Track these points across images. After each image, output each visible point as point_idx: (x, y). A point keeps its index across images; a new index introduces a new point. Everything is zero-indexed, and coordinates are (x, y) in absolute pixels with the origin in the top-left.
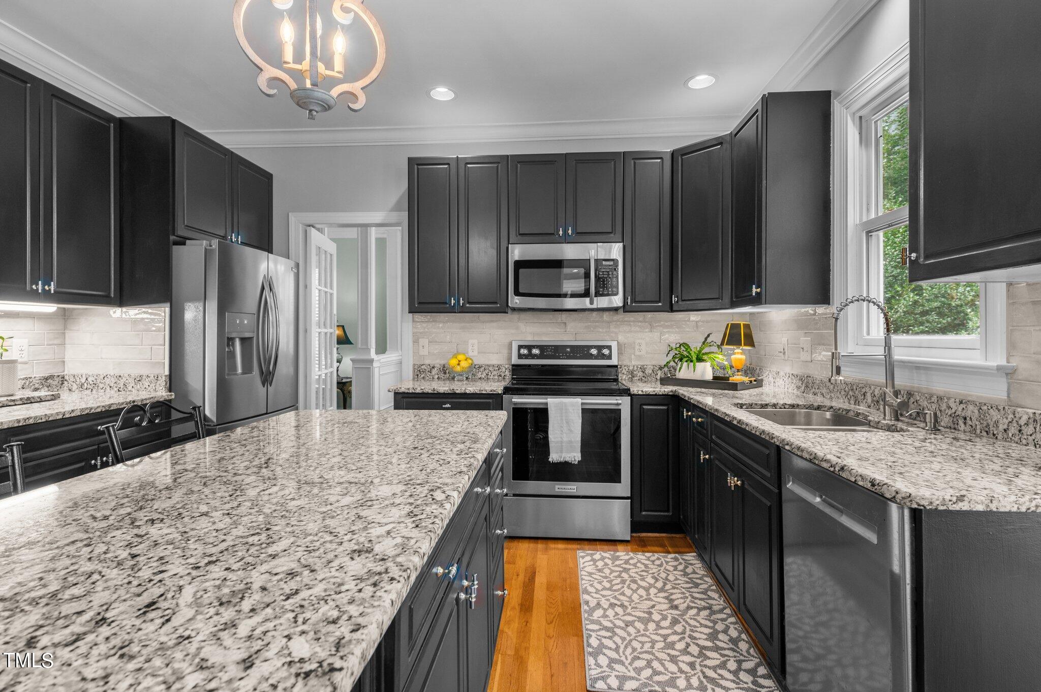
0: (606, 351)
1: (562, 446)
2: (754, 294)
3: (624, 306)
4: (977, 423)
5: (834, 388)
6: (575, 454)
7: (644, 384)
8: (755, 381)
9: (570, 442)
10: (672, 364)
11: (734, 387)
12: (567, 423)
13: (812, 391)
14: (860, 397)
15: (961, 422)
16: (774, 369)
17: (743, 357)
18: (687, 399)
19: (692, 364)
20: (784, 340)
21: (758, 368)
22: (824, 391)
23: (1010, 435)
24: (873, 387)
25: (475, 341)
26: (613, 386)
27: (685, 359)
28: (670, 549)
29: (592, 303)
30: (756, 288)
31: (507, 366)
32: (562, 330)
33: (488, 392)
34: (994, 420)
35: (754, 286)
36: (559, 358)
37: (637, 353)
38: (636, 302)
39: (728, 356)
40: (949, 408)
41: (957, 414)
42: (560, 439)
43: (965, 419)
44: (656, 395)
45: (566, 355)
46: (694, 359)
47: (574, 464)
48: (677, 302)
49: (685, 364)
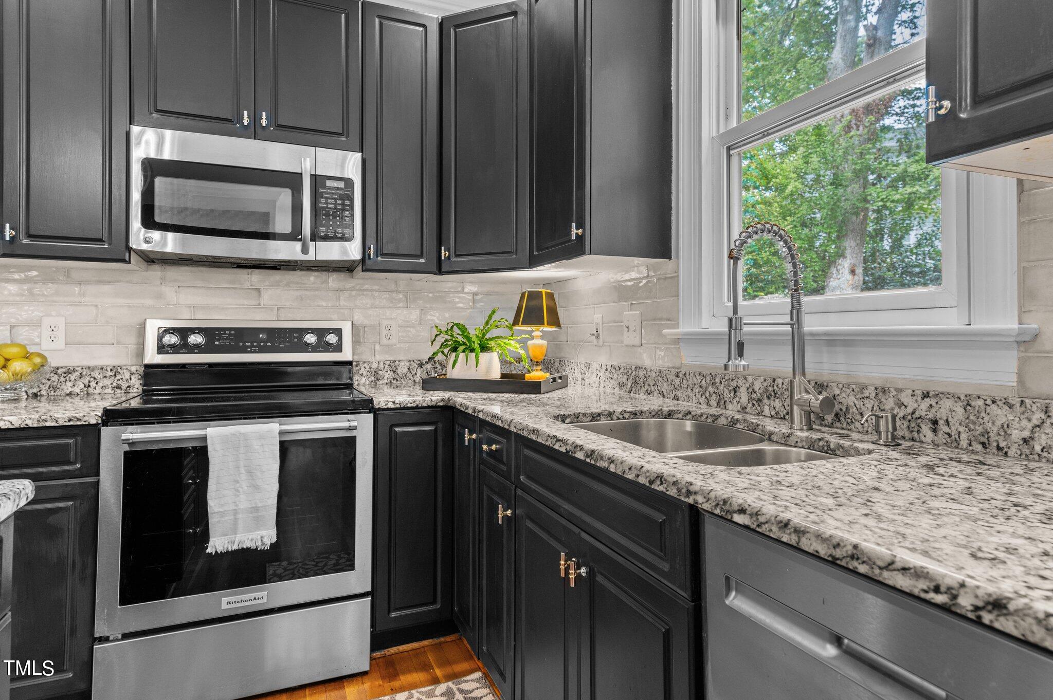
0: (332, 339)
1: (236, 519)
2: (573, 238)
3: (363, 260)
4: (961, 429)
5: (682, 382)
6: (264, 533)
7: (396, 391)
8: (560, 378)
9: (256, 509)
10: (440, 357)
11: (535, 388)
12: (249, 472)
13: (643, 389)
14: (727, 395)
15: (926, 429)
16: (582, 359)
17: (544, 342)
18: (470, 411)
19: (473, 354)
20: (598, 317)
21: (557, 360)
22: (665, 388)
23: (1038, 448)
24: (750, 379)
25: (61, 322)
26: (345, 396)
27: (461, 348)
28: (439, 672)
29: (305, 251)
30: (577, 229)
31: (133, 369)
32: (254, 303)
33: (61, 423)
34: (998, 423)
35: (574, 225)
36: (244, 350)
37: (385, 341)
38: (383, 255)
39: (523, 343)
40: (901, 405)
41: (917, 415)
42: (232, 507)
43: (935, 422)
44: (417, 407)
45: (259, 346)
46: (476, 346)
47: (262, 551)
48: (449, 257)
49: (462, 356)
